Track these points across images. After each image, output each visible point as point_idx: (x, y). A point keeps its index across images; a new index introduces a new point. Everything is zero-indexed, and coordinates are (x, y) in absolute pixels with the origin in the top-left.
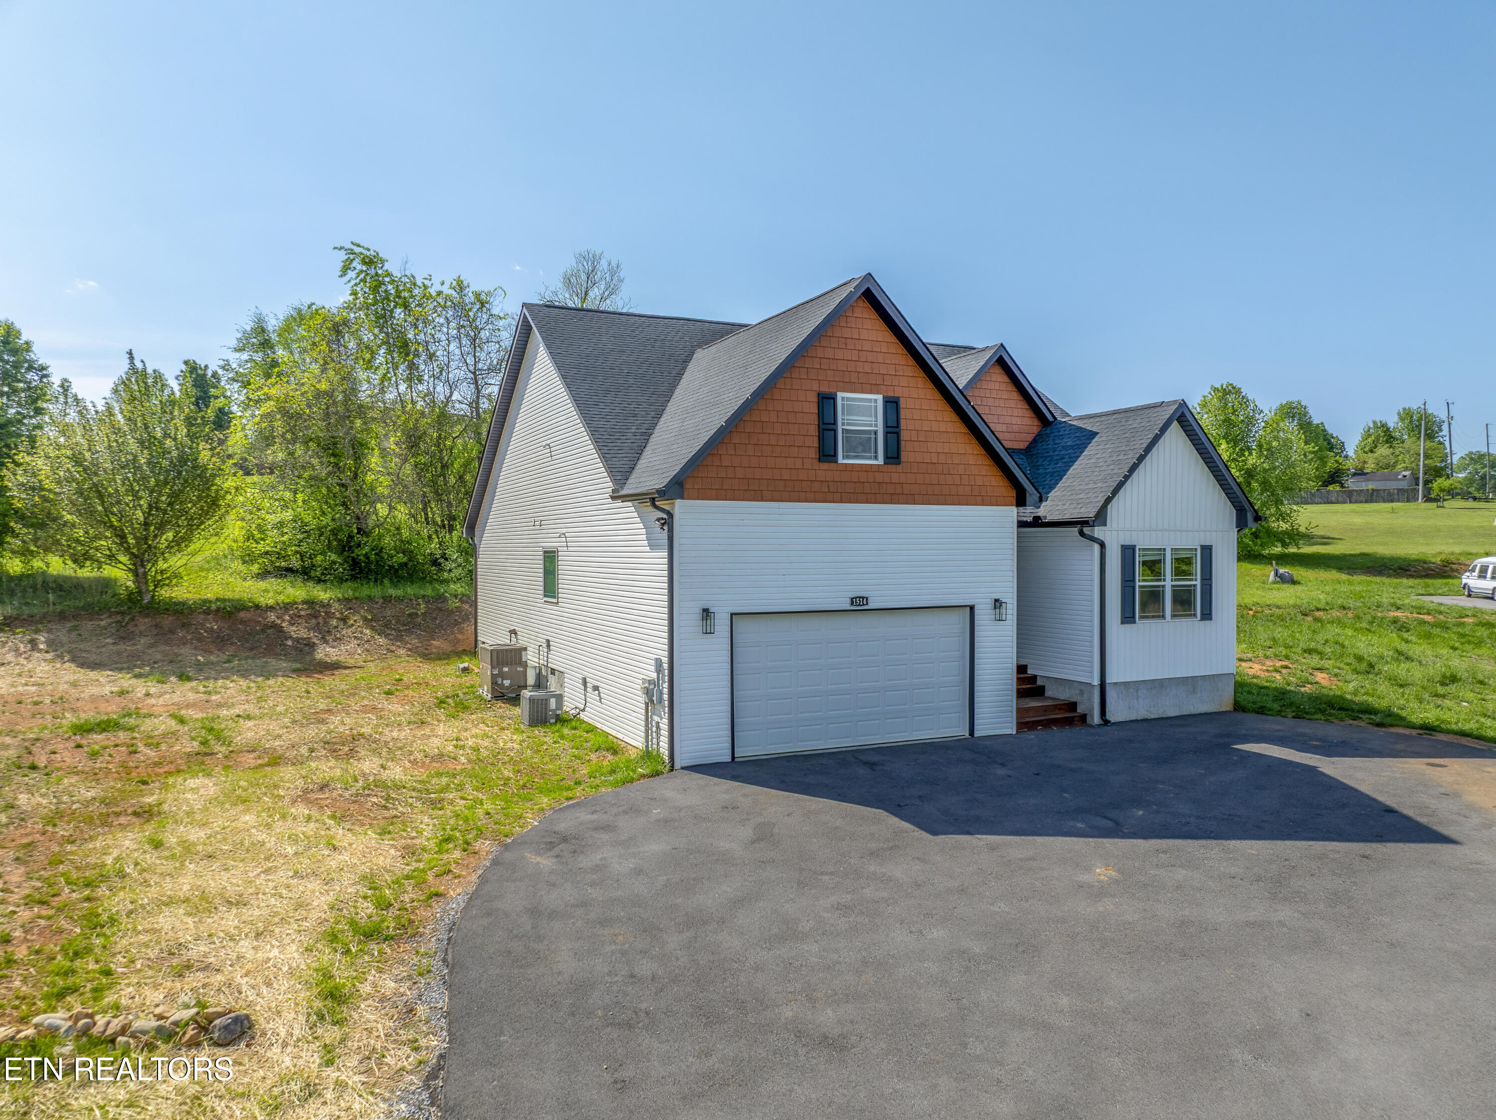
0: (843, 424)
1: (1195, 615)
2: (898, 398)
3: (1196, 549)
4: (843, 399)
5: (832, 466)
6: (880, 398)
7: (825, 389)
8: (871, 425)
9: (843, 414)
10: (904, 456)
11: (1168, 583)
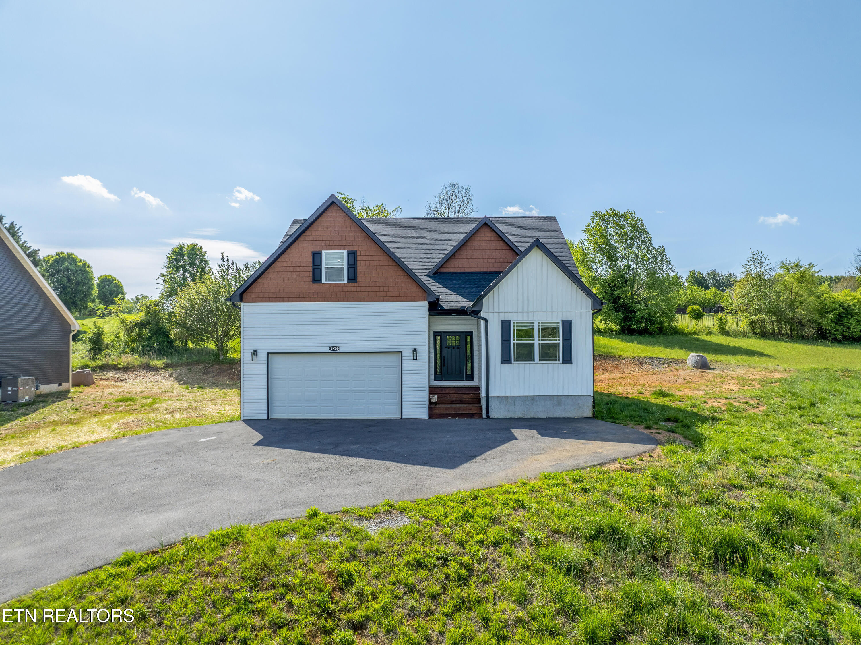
0: (325, 265)
1: (559, 360)
2: (356, 251)
3: (559, 323)
4: (325, 253)
5: (319, 285)
6: (345, 252)
7: (316, 249)
8: (341, 265)
9: (325, 260)
10: (359, 279)
11: (536, 341)
